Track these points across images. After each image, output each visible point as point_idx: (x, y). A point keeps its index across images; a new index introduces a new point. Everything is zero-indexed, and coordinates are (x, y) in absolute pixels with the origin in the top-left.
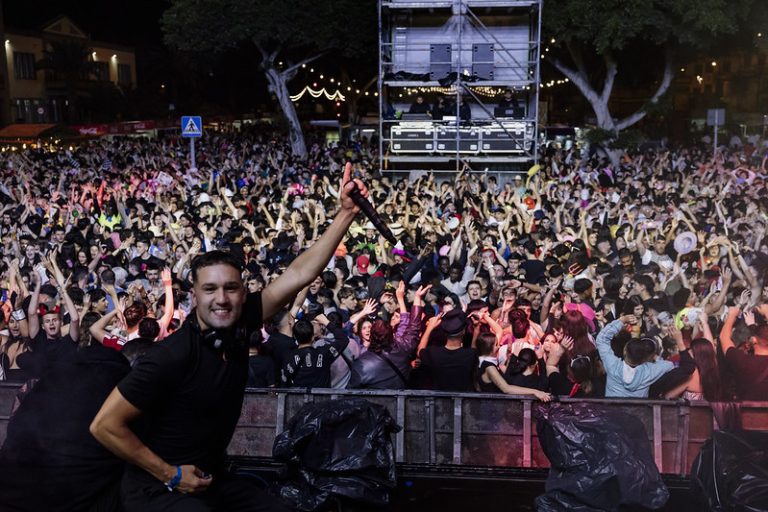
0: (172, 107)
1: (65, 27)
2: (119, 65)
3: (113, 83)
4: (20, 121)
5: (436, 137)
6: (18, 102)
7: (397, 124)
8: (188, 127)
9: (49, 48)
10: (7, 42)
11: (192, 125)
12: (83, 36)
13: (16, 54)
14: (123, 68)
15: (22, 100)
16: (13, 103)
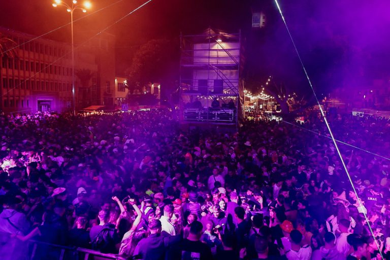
5: (200, 114)
7: (186, 109)
10: (116, 80)
13: (118, 84)
14: (156, 89)
15: (119, 98)
16: (116, 99)
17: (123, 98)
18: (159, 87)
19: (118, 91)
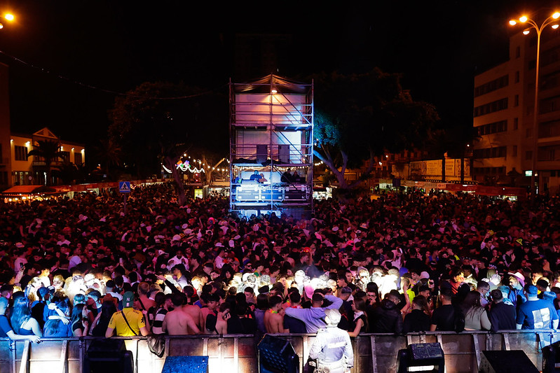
0: (105, 176)
1: (46, 133)
2: (75, 153)
3: (72, 163)
4: (18, 184)
5: (260, 192)
6: (16, 173)
7: (240, 186)
8: (122, 187)
9: (36, 143)
10: (12, 141)
11: (125, 186)
12: (55, 138)
13: (16, 147)
14: (78, 155)
15: (18, 172)
16: (13, 174)
17: (24, 172)
18: (83, 152)
19: (16, 159)
